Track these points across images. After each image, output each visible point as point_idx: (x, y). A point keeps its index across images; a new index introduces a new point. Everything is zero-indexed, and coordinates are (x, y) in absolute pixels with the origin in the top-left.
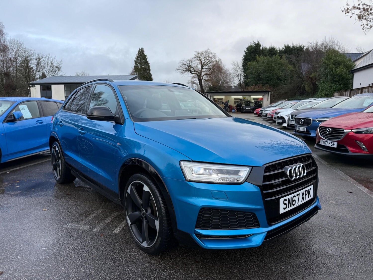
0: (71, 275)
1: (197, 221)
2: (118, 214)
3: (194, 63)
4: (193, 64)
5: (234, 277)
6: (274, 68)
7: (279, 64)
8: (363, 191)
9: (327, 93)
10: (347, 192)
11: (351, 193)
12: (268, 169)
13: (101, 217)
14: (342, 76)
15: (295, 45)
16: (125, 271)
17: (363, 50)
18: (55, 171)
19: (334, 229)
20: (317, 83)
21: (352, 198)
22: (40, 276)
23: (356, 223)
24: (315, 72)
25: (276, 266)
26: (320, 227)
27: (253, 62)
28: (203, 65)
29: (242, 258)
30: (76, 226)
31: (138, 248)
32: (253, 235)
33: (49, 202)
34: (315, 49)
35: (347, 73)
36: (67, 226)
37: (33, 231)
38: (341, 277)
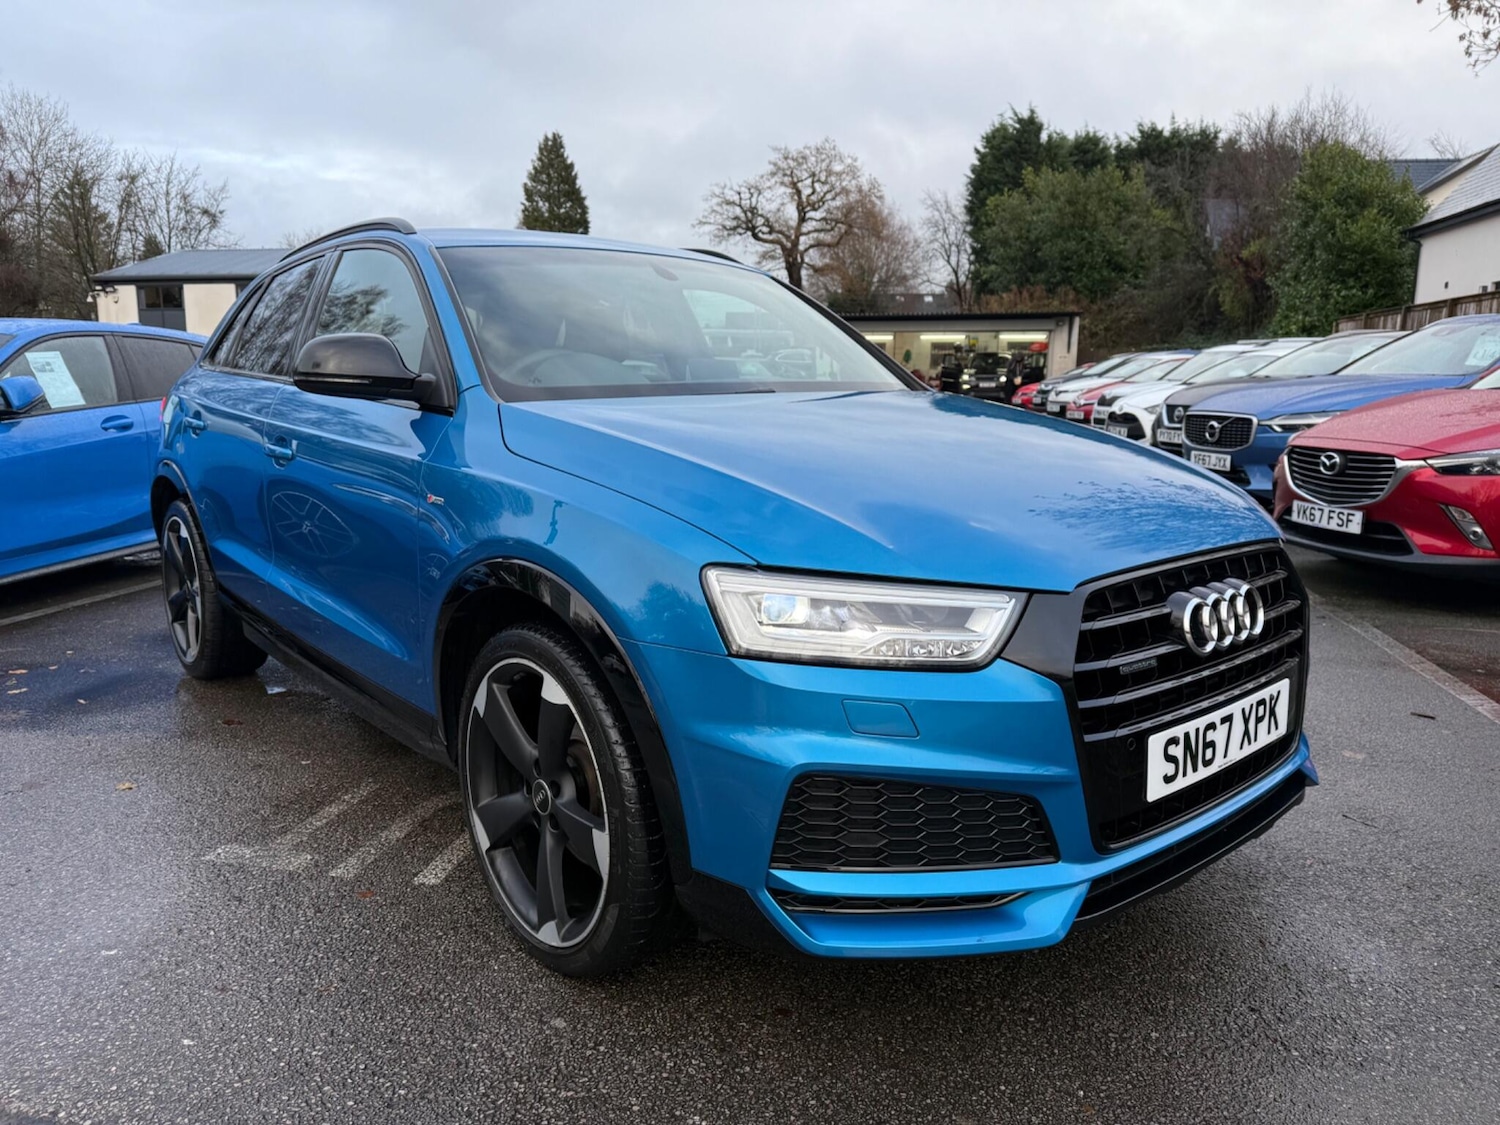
0: (221, 1068)
1: (779, 834)
2: (441, 805)
3: (769, 196)
4: (763, 201)
5: (940, 1079)
6: (1096, 217)
7: (1117, 202)
8: (1479, 713)
9: (1310, 322)
10: (1413, 714)
11: (1426, 719)
12: (1098, 602)
13: (367, 817)
14: (1374, 251)
15: (1183, 127)
16: (462, 1050)
17: (1457, 148)
18: (177, 626)
19: (1368, 871)
20: (1270, 281)
21: (1431, 741)
22: (80, 1075)
23: (1460, 843)
24: (1264, 238)
25: (1125, 1031)
26: (1308, 862)
27: (1010, 196)
28: (805, 204)
29: (974, 993)
30: (257, 856)
31: (520, 949)
32: (1028, 894)
33: (147, 753)
34: (1266, 143)
35: (1393, 240)
36: (219, 854)
37: (66, 876)
38: (1413, 1075)
